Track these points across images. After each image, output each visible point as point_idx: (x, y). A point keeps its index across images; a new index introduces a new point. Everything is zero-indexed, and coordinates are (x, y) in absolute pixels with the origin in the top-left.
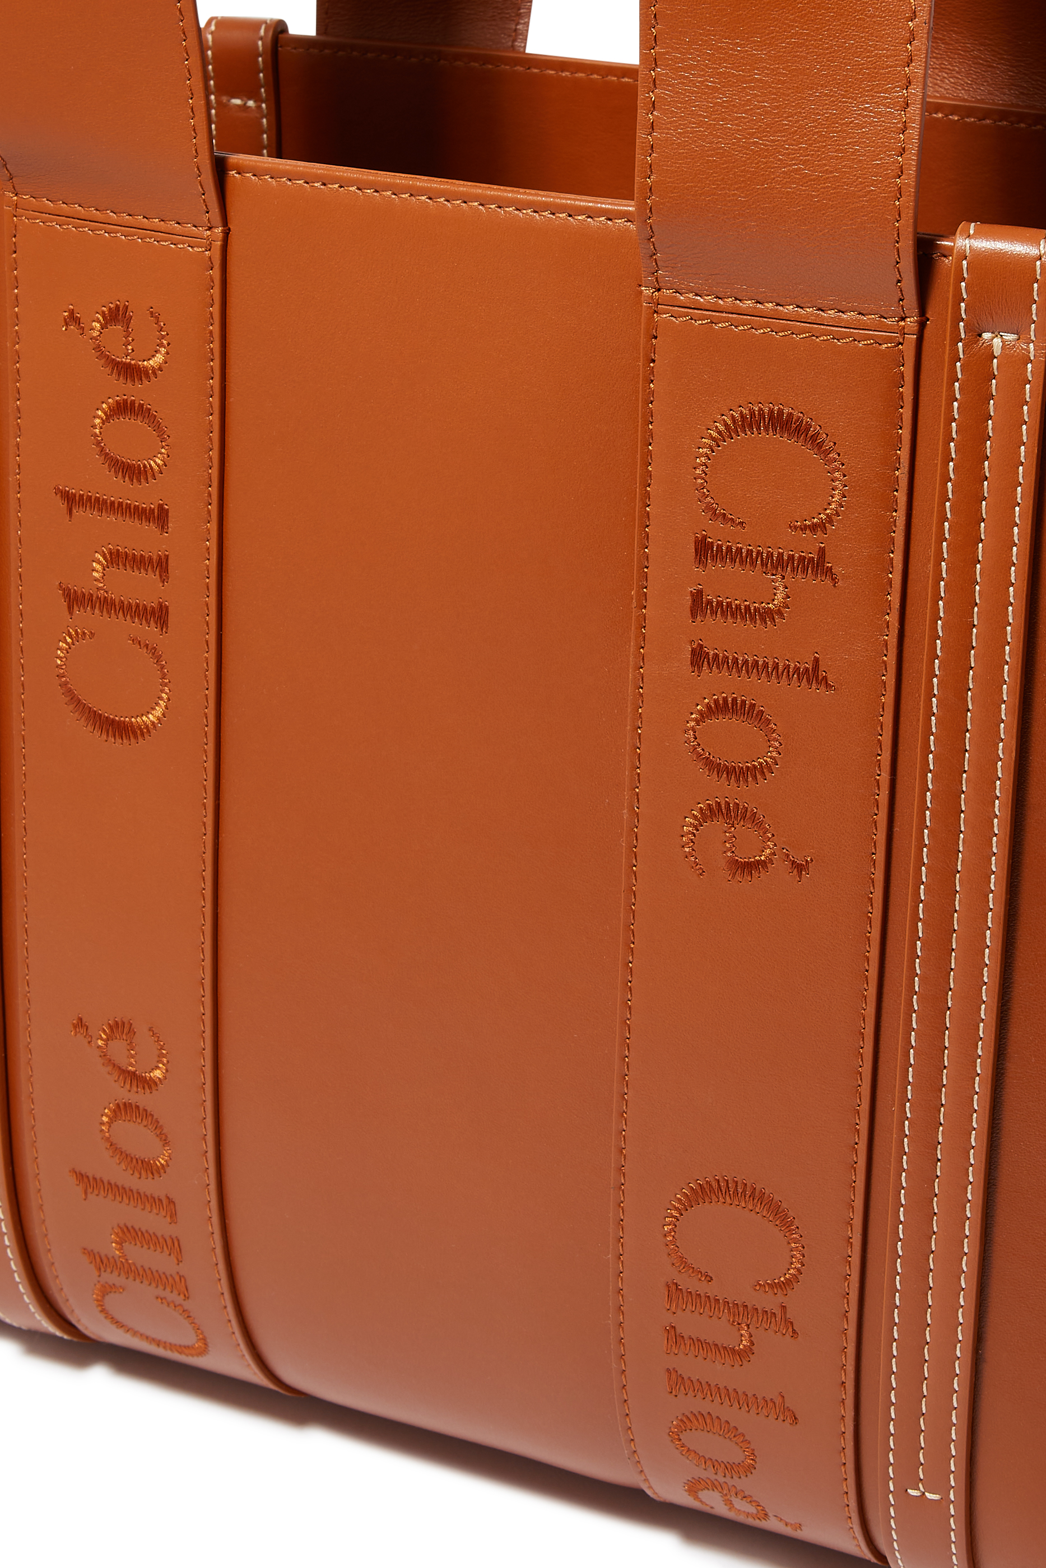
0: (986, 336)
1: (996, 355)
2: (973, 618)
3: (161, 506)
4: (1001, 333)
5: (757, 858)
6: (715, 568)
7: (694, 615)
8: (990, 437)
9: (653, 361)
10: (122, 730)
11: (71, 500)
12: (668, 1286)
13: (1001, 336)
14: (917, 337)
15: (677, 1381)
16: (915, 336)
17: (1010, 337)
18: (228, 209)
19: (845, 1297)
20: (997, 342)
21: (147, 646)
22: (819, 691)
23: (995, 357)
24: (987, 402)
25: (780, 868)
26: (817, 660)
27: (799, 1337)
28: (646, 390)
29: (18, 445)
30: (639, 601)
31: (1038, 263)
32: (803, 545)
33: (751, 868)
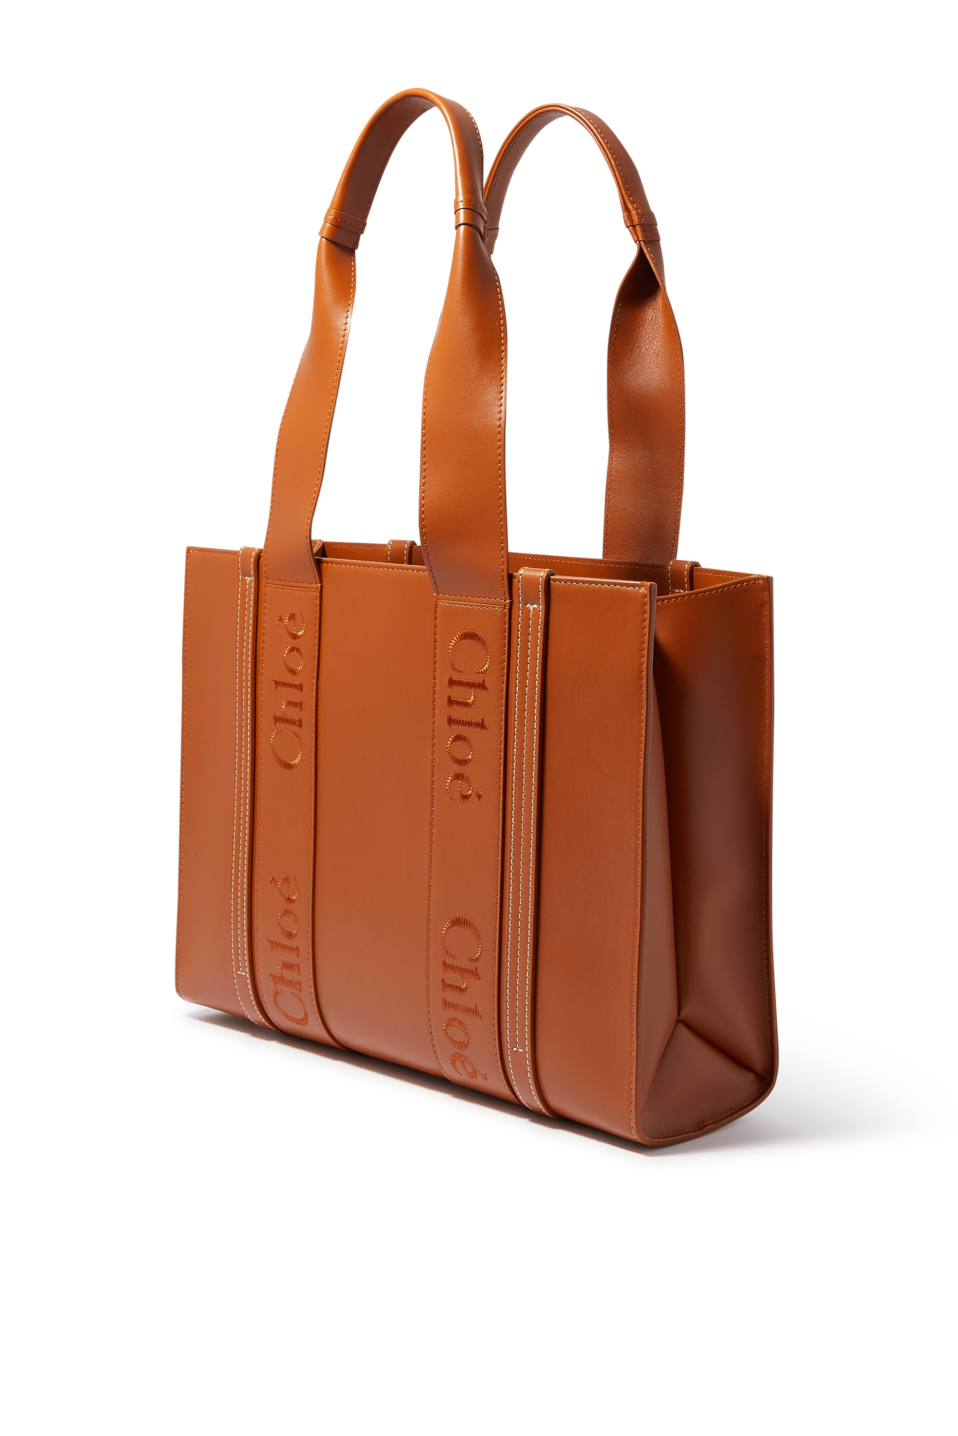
0: (528, 605)
1: (532, 614)
3: (301, 684)
5: (467, 794)
6: (455, 688)
7: (448, 705)
10: (288, 766)
11: (277, 683)
13: (532, 605)
15: (447, 1004)
17: (535, 606)
18: (323, 579)
20: (533, 608)
21: (296, 734)
22: (484, 732)
26: (483, 719)
29: (262, 673)
31: (541, 578)
32: (478, 679)
33: (465, 797)
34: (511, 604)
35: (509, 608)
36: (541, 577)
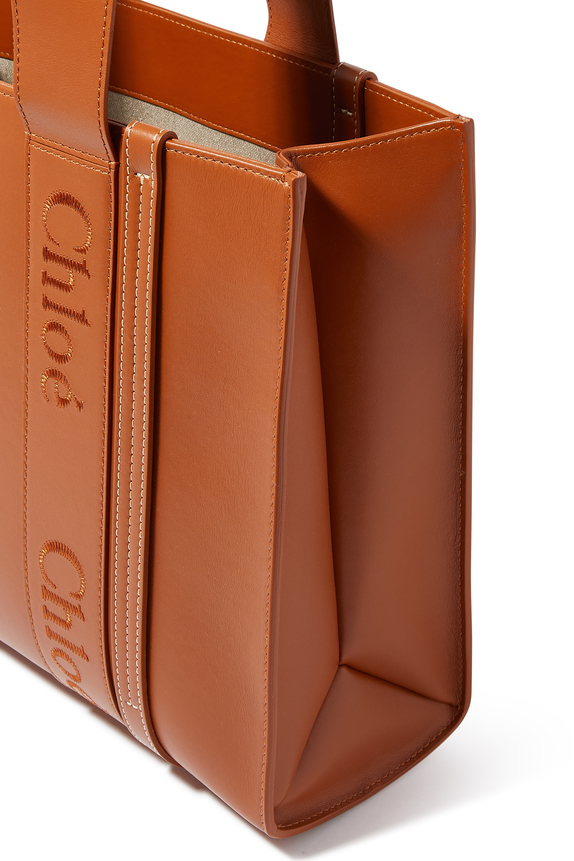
0: (139, 175)
1: (142, 184)
2: (135, 303)
4: (143, 175)
5: (66, 398)
6: (50, 263)
7: (43, 283)
8: (140, 221)
9: (29, 165)
12: (42, 586)
13: (144, 176)
14: (115, 171)
15: (51, 634)
16: (114, 170)
17: (147, 177)
19: (99, 606)
20: (142, 178)
22: (85, 327)
23: (142, 185)
24: (139, 205)
25: (73, 404)
26: (84, 311)
27: (86, 622)
28: (27, 178)
30: (26, 273)
31: (153, 144)
32: (78, 258)
33: (64, 402)
34: (117, 167)
35: (115, 172)
36: (154, 142)
